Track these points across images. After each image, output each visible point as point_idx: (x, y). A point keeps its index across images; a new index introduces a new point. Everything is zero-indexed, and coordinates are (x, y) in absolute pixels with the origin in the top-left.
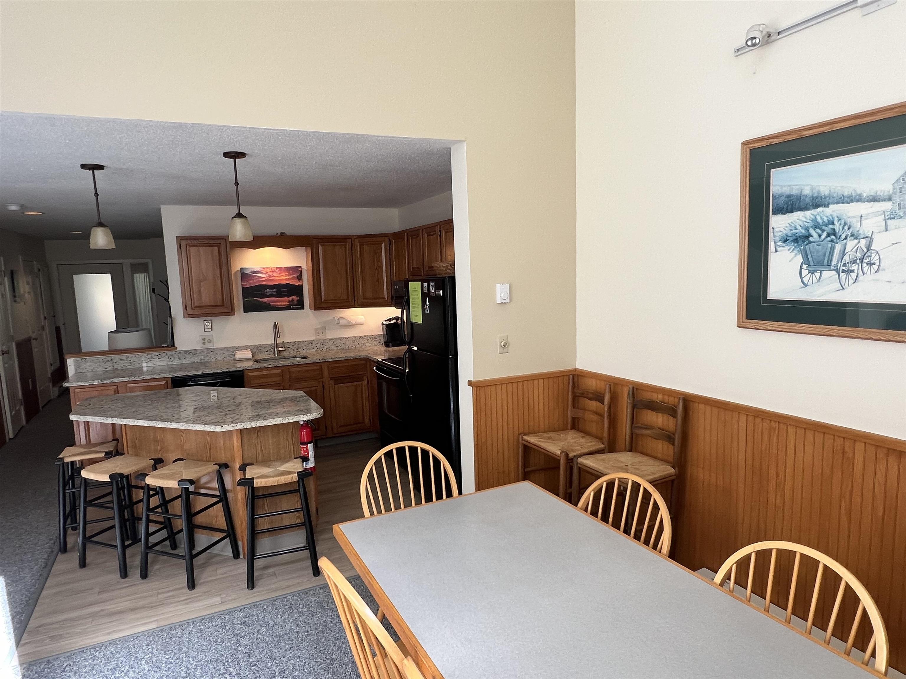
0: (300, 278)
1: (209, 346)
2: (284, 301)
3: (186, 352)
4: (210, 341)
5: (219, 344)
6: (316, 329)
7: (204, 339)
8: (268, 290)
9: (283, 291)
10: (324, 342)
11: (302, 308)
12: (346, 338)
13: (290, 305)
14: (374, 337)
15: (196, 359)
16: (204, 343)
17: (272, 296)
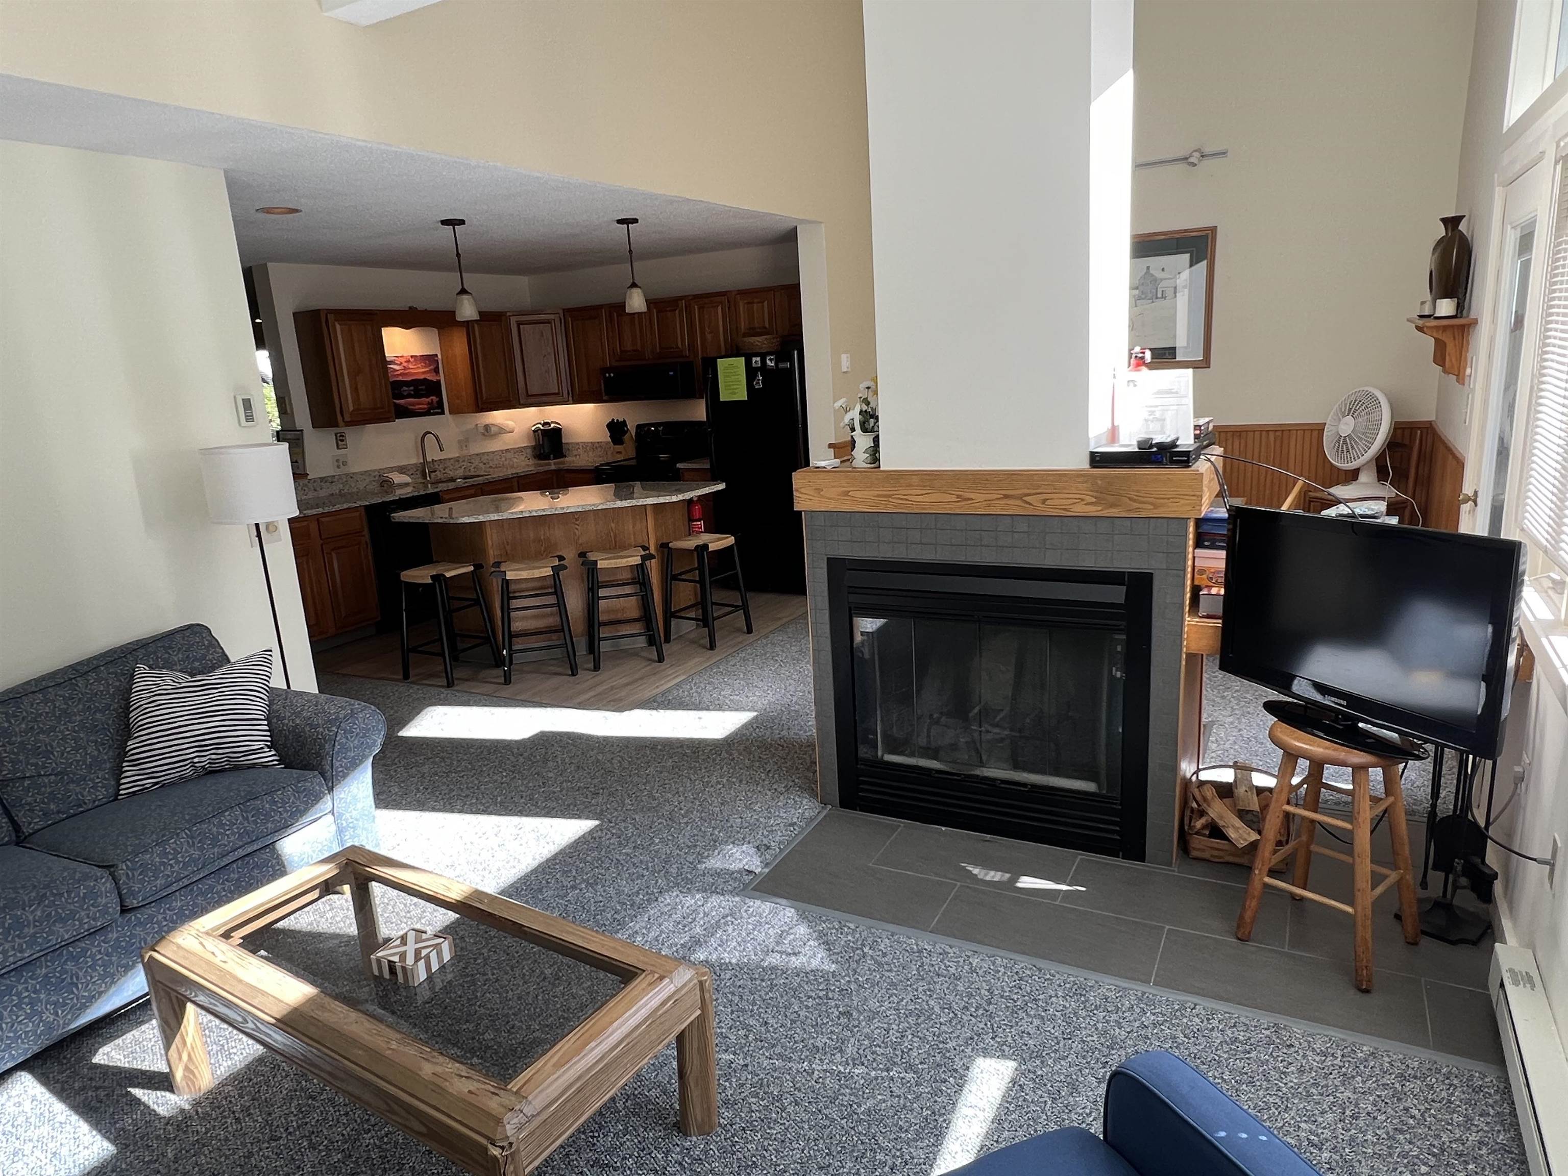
0: (436, 371)
1: (344, 470)
2: (423, 403)
3: (322, 479)
4: (345, 463)
5: (355, 467)
6: (459, 442)
7: (338, 461)
8: (405, 388)
9: (422, 390)
10: (470, 459)
11: (443, 413)
12: (493, 452)
13: (429, 409)
14: (520, 450)
15: (335, 489)
16: (338, 467)
17: (409, 396)
